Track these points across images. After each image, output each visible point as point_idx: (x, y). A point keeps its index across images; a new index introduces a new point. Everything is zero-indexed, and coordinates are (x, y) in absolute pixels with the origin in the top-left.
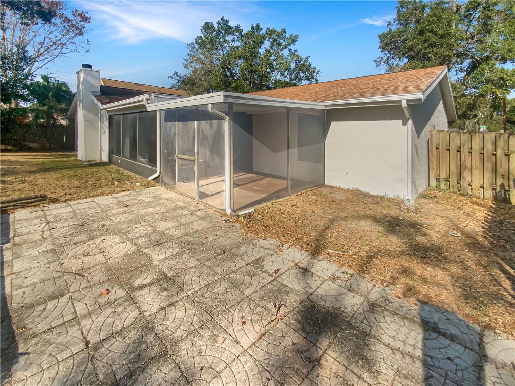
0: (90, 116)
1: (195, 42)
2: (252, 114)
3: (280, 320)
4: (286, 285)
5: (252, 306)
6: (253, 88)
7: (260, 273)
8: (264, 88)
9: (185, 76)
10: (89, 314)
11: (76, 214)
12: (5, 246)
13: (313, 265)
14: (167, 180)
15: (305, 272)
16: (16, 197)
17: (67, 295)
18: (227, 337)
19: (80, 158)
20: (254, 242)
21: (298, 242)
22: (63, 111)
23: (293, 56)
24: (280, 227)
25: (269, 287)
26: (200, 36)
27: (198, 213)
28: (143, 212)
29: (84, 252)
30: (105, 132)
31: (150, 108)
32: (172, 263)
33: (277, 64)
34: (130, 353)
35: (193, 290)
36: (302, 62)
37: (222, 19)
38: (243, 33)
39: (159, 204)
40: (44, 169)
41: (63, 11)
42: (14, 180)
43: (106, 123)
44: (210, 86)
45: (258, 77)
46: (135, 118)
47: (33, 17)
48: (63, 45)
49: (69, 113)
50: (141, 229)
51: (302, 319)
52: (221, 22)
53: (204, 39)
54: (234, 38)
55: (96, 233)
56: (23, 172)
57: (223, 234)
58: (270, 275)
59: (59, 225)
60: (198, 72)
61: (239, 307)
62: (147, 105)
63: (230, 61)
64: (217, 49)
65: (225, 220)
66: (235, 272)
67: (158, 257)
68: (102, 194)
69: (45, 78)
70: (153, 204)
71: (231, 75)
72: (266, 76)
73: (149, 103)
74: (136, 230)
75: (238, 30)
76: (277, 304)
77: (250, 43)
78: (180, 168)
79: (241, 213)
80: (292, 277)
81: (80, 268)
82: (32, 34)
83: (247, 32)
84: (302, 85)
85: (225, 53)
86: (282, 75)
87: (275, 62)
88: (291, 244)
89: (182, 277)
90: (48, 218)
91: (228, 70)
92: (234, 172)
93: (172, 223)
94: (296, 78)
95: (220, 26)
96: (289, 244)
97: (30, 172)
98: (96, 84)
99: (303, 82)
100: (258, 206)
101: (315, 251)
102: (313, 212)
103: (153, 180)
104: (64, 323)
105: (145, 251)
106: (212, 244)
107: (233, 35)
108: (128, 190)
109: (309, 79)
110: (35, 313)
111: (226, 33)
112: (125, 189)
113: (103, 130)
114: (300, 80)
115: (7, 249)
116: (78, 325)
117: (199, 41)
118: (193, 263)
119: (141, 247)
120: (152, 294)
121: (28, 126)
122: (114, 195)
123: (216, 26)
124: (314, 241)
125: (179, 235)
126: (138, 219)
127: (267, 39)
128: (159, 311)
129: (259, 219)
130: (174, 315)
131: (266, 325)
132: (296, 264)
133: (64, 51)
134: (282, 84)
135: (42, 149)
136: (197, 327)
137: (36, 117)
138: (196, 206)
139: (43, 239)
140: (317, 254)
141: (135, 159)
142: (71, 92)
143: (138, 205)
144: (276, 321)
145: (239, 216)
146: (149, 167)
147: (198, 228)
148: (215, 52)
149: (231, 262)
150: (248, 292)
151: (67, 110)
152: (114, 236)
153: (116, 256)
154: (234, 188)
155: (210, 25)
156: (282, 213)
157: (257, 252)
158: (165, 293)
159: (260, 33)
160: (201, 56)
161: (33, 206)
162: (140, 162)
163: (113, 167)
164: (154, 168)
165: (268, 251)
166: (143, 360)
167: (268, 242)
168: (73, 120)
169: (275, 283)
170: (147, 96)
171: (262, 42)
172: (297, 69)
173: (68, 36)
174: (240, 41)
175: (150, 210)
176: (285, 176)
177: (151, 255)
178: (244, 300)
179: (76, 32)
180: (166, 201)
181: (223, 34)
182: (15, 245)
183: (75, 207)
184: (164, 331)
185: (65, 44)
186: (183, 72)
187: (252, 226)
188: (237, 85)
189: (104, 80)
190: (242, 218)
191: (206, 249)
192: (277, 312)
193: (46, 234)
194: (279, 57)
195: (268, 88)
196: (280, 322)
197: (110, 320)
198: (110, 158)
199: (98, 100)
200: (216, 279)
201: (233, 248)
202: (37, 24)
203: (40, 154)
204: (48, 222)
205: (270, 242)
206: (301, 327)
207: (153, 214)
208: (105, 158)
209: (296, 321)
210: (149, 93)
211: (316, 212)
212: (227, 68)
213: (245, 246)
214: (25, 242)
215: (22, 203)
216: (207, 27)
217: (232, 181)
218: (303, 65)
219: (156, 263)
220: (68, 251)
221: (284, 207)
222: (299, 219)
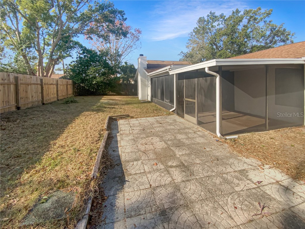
0: (143, 79)
1: (193, 31)
2: (234, 72)
3: (265, 216)
4: (269, 194)
5: (241, 199)
6: (233, 54)
7: (245, 179)
8: (242, 53)
9: (187, 53)
10: (150, 172)
11: (140, 125)
12: (118, 134)
13: (294, 187)
14: (179, 112)
15: (287, 189)
16: (120, 115)
17: (141, 161)
18: (224, 212)
19: (140, 99)
20: (239, 158)
21: (278, 166)
22: (133, 77)
23: (268, 26)
24: (260, 152)
25: (253, 191)
26: (196, 27)
27: (198, 133)
28: (169, 127)
29: (145, 143)
30: (149, 86)
31: (171, 73)
32: (187, 158)
33: (253, 34)
34: (170, 198)
35: (200, 177)
36: (277, 29)
37: (211, 13)
38: (225, 18)
39: (176, 125)
40: (128, 104)
41: (131, 31)
42: (118, 107)
43: (150, 82)
44: (203, 56)
45: (237, 46)
46: (163, 79)
47: (120, 35)
48: (131, 46)
49: (135, 78)
50: (168, 137)
51: (284, 222)
52: (210, 15)
53: (199, 28)
54: (219, 23)
55: (149, 135)
56: (120, 104)
57: (216, 148)
58: (254, 183)
59: (135, 128)
60: (195, 49)
61: (230, 196)
62: (170, 72)
63: (216, 39)
64: (207, 33)
65: (216, 140)
66: (227, 174)
67: (178, 153)
68: (150, 117)
69: (126, 63)
70: (173, 124)
71: (217, 47)
72: (244, 44)
73: (171, 71)
74: (166, 137)
75: (221, 17)
76: (262, 204)
77: (231, 24)
78: (187, 106)
79: (227, 137)
80: (274, 190)
81: (144, 150)
82: (120, 44)
83: (228, 17)
84: (277, 46)
85: (212, 34)
86: (258, 41)
87: (251, 33)
88: (271, 166)
89: (193, 168)
90: (131, 124)
91: (215, 45)
92: (222, 110)
93: (184, 136)
94: (271, 42)
95: (209, 18)
96: (270, 166)
97: (123, 104)
98: (145, 63)
99: (278, 44)
100: (241, 135)
101: (295, 176)
102: (292, 146)
103: (172, 111)
104: (141, 173)
105: (171, 148)
106: (209, 153)
107: (218, 21)
108: (161, 116)
109: (284, 41)
110: (130, 165)
111: (213, 21)
112: (159, 115)
113: (148, 85)
114: (275, 42)
115: (119, 136)
116: (146, 176)
117: (196, 30)
118: (198, 161)
119: (170, 146)
120: (177, 172)
121: (121, 84)
122: (155, 117)
123: (206, 19)
124: (294, 168)
125: (189, 143)
126: (167, 131)
127: (245, 18)
128: (182, 182)
129: (242, 143)
130: (190, 187)
131: (253, 216)
132: (277, 182)
133: (132, 49)
134: (257, 48)
135: (126, 95)
136: (204, 199)
137: (123, 81)
138: (197, 129)
139: (130, 134)
140: (298, 178)
141: (163, 100)
142: (135, 68)
143: (166, 124)
144: (261, 215)
145: (226, 139)
146: (170, 104)
147: (199, 141)
148: (206, 35)
149: (222, 167)
150: (237, 189)
151: (134, 77)
152: (156, 138)
153: (159, 148)
154: (222, 120)
155: (202, 19)
156: (261, 142)
157: (242, 165)
158: (184, 173)
159: (239, 15)
160: (197, 39)
161: (125, 119)
162: (165, 102)
163: (153, 104)
164: (172, 105)
165: (251, 167)
166: (176, 204)
167: (250, 160)
168: (136, 81)
169: (258, 189)
170: (169, 67)
171: (241, 21)
172: (272, 35)
173: (133, 42)
174: (223, 24)
175: (172, 127)
176: (264, 115)
177: (175, 151)
178: (234, 193)
179: (136, 39)
180: (179, 123)
181: (211, 22)
182: (121, 134)
183: (140, 121)
184: (185, 193)
185: (132, 46)
186: (186, 51)
187: (237, 147)
188: (221, 54)
189: (148, 61)
190: (228, 141)
191: (205, 155)
192: (262, 210)
193: (131, 132)
194: (255, 29)
195: (245, 52)
196: (264, 217)
197: (159, 178)
198: (152, 99)
199: (146, 71)
200: (214, 174)
201: (224, 159)
202: (121, 38)
203: (125, 96)
204: (131, 127)
205: (252, 161)
206: (283, 227)
207: (173, 129)
208: (149, 99)
209: (279, 221)
210: (170, 65)
211: (296, 146)
212: (214, 43)
213: (232, 159)
214: (124, 134)
215: (122, 117)
216: (201, 20)
217: (221, 116)
218: (278, 31)
219: (178, 156)
220: (139, 141)
221: (263, 139)
222: (278, 150)
